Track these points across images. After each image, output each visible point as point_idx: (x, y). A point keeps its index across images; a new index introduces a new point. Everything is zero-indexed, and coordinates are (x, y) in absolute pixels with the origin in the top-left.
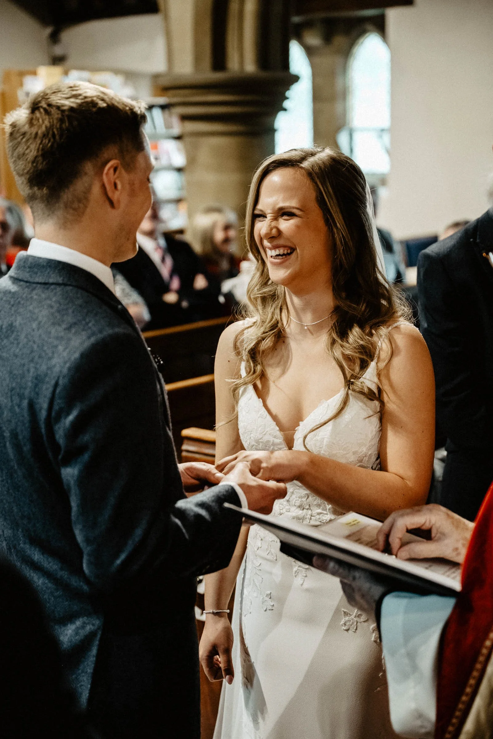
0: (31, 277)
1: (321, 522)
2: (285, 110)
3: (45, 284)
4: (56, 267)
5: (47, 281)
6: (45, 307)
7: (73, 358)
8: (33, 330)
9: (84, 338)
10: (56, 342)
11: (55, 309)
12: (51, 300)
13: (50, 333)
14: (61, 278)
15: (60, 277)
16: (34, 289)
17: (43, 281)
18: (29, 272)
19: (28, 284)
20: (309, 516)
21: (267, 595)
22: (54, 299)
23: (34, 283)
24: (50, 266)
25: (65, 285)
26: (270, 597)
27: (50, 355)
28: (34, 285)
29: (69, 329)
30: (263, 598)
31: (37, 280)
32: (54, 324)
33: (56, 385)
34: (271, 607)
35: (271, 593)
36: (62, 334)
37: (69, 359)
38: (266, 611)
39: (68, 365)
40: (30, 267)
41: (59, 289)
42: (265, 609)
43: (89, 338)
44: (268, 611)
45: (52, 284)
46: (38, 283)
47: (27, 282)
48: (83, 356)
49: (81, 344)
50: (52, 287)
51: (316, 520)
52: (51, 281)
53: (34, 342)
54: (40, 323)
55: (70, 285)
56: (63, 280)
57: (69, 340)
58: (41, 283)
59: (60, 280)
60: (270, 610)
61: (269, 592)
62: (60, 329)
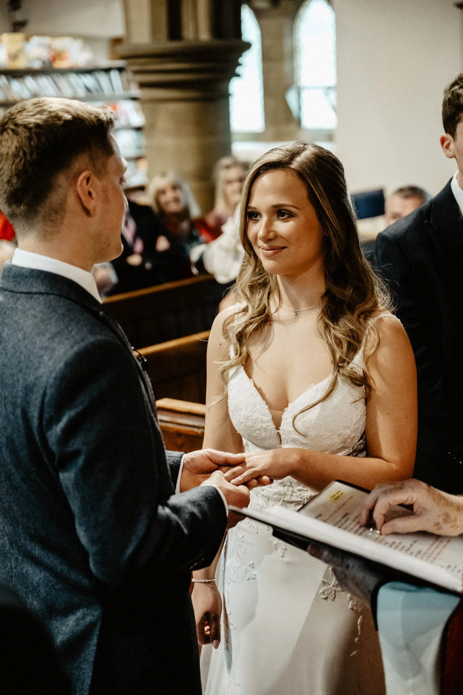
0: (15, 286)
1: (301, 498)
2: (238, 75)
3: (28, 293)
4: (38, 277)
5: (30, 291)
6: (30, 317)
7: (58, 368)
8: (20, 341)
9: (68, 347)
10: (41, 352)
11: (39, 318)
12: (35, 310)
13: (35, 343)
14: (44, 288)
15: (43, 286)
16: (19, 299)
17: (27, 291)
18: (13, 282)
19: (12, 294)
20: (290, 493)
21: (250, 565)
22: (37, 309)
23: (18, 292)
24: (33, 276)
25: (47, 294)
26: (252, 567)
27: (37, 365)
28: (19, 295)
29: (52, 338)
30: (246, 569)
31: (20, 290)
32: (38, 334)
33: (44, 394)
34: (254, 576)
35: (253, 563)
36: (46, 344)
37: (55, 368)
38: (248, 580)
39: (54, 375)
40: (14, 277)
41: (42, 298)
42: (248, 578)
43: (72, 347)
44: (251, 580)
45: (36, 293)
46: (21, 293)
47: (11, 291)
48: (68, 365)
49: (65, 353)
50: (35, 296)
51: (297, 496)
52: (34, 290)
53: (21, 353)
54: (25, 334)
55: (53, 294)
56: (46, 289)
57: (54, 349)
58: (25, 293)
59: (42, 289)
60: (252, 579)
61: (252, 563)
62: (44, 339)
